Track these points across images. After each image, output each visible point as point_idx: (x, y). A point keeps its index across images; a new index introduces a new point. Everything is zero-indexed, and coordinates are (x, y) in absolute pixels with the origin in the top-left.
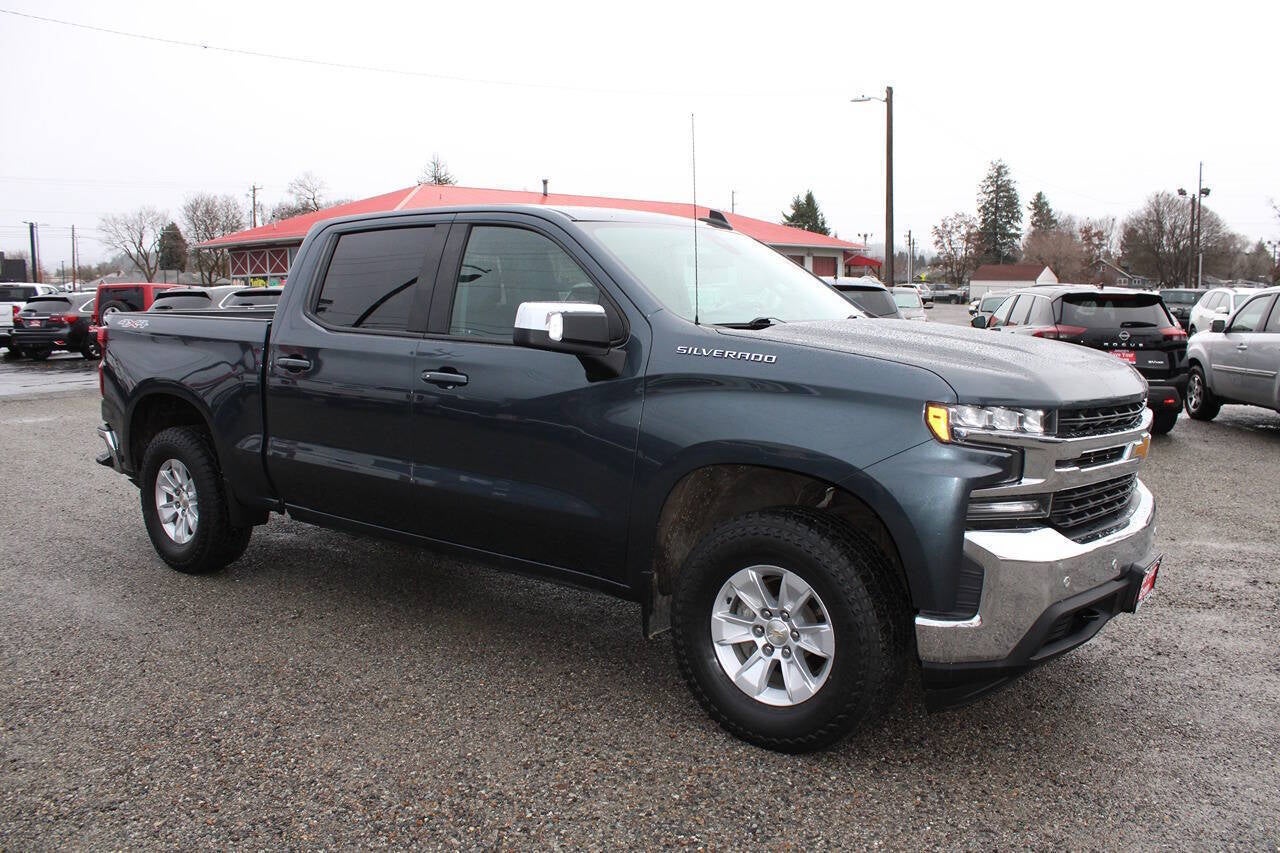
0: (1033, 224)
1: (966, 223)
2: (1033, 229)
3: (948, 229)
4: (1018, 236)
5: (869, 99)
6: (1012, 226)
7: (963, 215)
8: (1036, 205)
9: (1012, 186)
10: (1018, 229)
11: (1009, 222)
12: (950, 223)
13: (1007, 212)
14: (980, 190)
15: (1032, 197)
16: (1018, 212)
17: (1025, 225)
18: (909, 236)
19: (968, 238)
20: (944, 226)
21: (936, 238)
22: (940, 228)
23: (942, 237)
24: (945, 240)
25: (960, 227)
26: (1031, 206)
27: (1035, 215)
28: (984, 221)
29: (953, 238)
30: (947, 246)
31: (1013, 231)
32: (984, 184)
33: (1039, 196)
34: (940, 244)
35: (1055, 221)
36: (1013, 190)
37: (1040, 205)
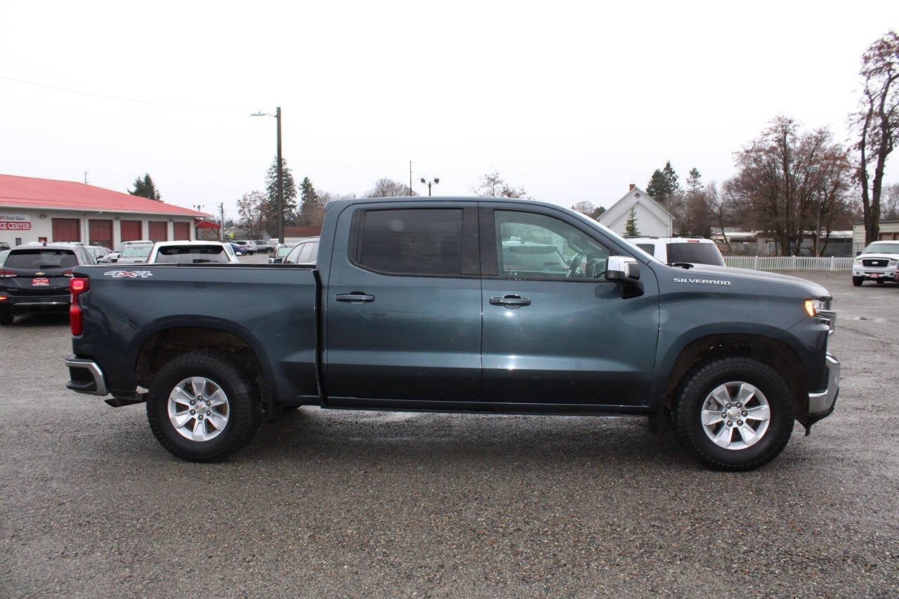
0: (303, 199)
1: (260, 198)
2: (303, 202)
3: (248, 202)
4: (294, 207)
5: (264, 115)
6: (290, 200)
7: (258, 192)
8: (303, 186)
9: (289, 172)
10: (294, 202)
11: (288, 197)
12: (248, 198)
13: (286, 190)
14: (267, 175)
15: (302, 181)
16: (294, 190)
17: (298, 199)
18: (222, 207)
19: (261, 208)
20: (246, 200)
21: (239, 208)
22: (242, 201)
23: (243, 208)
24: (246, 210)
25: (255, 201)
26: (301, 187)
27: (304, 192)
28: (271, 196)
29: (252, 208)
30: (247, 214)
31: (291, 203)
32: (270, 171)
33: (306, 180)
34: (243, 213)
35: (317, 196)
36: (290, 175)
37: (307, 186)
